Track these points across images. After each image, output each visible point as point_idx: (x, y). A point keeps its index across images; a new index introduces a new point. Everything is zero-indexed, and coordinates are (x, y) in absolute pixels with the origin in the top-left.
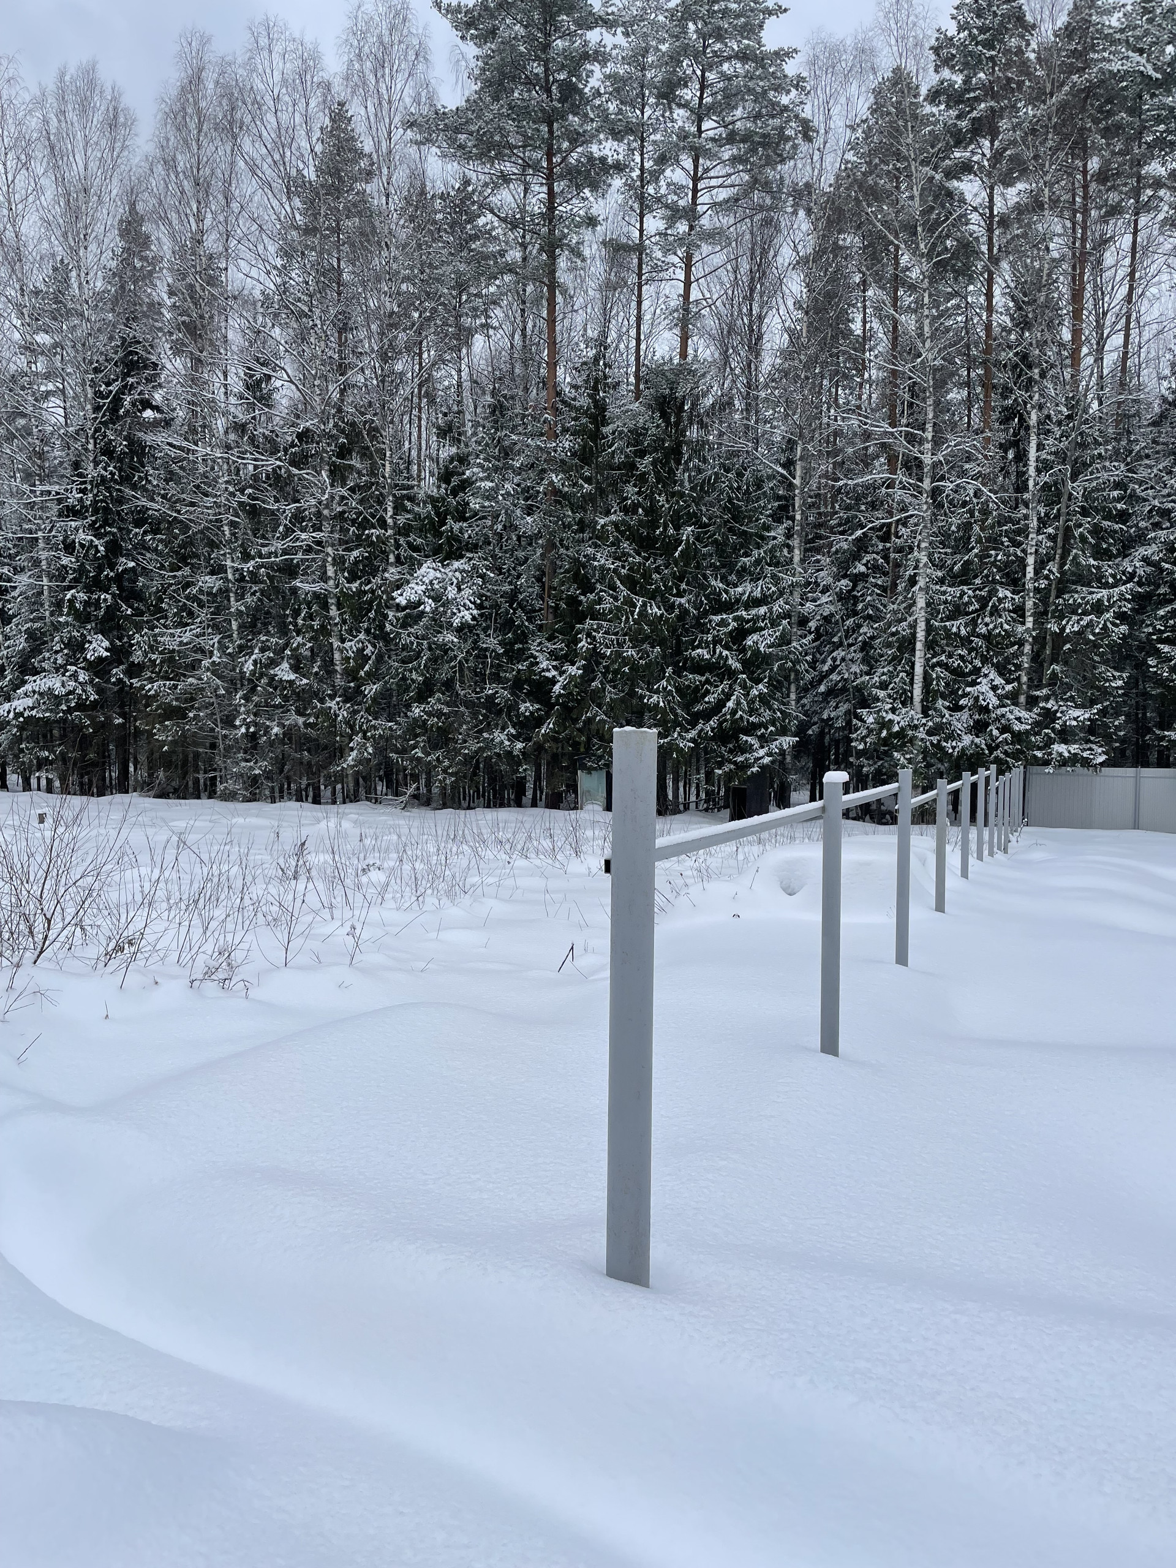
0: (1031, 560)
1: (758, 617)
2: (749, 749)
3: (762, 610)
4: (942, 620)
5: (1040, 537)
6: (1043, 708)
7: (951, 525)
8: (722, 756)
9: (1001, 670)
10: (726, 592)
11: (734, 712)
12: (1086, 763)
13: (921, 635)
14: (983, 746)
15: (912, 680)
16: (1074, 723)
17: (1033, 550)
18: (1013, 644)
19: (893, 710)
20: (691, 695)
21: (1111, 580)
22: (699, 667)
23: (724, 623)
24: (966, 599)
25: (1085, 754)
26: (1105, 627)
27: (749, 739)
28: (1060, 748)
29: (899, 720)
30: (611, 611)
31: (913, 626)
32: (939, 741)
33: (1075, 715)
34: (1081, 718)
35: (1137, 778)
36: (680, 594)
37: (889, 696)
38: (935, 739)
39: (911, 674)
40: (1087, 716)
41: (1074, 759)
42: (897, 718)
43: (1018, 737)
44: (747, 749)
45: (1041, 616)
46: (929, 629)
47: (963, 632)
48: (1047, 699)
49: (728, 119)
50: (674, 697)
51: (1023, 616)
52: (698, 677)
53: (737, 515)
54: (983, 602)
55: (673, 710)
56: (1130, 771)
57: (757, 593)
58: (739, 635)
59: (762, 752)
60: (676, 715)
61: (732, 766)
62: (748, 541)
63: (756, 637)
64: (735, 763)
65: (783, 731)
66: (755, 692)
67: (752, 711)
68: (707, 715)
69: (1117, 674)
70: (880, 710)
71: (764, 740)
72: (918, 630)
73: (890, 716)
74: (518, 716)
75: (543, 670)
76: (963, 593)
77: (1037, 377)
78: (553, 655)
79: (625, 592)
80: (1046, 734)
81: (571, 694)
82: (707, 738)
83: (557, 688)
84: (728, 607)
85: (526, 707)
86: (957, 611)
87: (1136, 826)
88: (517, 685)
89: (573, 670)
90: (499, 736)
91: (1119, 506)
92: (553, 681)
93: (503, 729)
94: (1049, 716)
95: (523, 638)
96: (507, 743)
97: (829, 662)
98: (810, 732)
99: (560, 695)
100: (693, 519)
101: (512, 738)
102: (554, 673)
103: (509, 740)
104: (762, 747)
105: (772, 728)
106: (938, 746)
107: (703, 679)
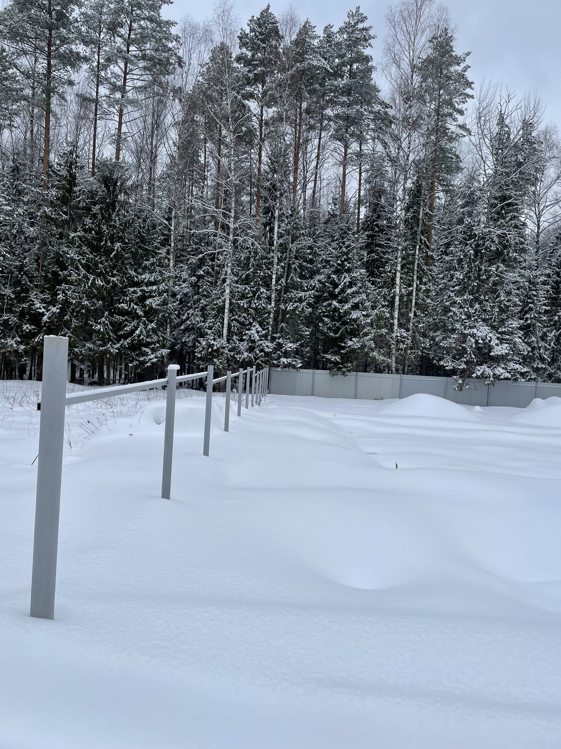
0: (274, 276)
1: (152, 291)
2: (146, 354)
3: (154, 288)
4: (236, 300)
5: (278, 267)
6: (277, 342)
7: (241, 257)
8: (133, 357)
9: (261, 324)
10: (137, 277)
11: (139, 336)
12: (294, 367)
13: (227, 306)
14: (252, 358)
15: (223, 326)
16: (290, 349)
17: (275, 272)
18: (266, 313)
19: (214, 339)
20: (117, 327)
21: (306, 288)
22: (122, 313)
23: (135, 292)
24: (247, 291)
25: (294, 363)
26: (303, 309)
27: (146, 349)
28: (284, 360)
29: (217, 344)
30: (76, 281)
31: (224, 301)
32: (234, 355)
33: (290, 346)
34: (292, 347)
35: (313, 374)
36: (113, 276)
37: (213, 333)
38: (232, 354)
39: (222, 323)
40: (295, 346)
41: (289, 365)
42: (216, 343)
43: (267, 354)
44: (145, 354)
45: (278, 302)
46: (231, 303)
47: (245, 306)
48: (279, 338)
49: (143, 48)
50: (108, 327)
51: (270, 301)
52: (121, 318)
53: (143, 241)
54: (254, 293)
55: (108, 333)
56: (311, 371)
57: (152, 279)
58: (142, 299)
59: (152, 356)
60: (109, 336)
61: (137, 363)
62: (148, 254)
63: (151, 300)
64: (139, 361)
65: (163, 347)
66: (150, 327)
67: (148, 336)
68: (125, 337)
69: (307, 329)
70: (208, 339)
71: (154, 350)
72: (226, 303)
73: (213, 342)
74: (22, 332)
75: (37, 308)
76: (246, 289)
77: (278, 195)
78: (43, 301)
79: (83, 272)
80: (279, 354)
81: (53, 322)
82: (125, 348)
83: (45, 318)
84: (138, 284)
85: (27, 327)
86: (243, 296)
87: (312, 395)
88: (22, 315)
89: (54, 309)
90: (10, 342)
91: (310, 257)
92: (43, 315)
93: (13, 338)
94: (280, 346)
95: (27, 290)
96: (15, 345)
97: (186, 315)
98: (176, 348)
99: (46, 322)
100: (121, 239)
101: (17, 343)
102: (43, 310)
103: (16, 344)
104: (153, 354)
105: (158, 345)
106: (233, 357)
107: (124, 319)
